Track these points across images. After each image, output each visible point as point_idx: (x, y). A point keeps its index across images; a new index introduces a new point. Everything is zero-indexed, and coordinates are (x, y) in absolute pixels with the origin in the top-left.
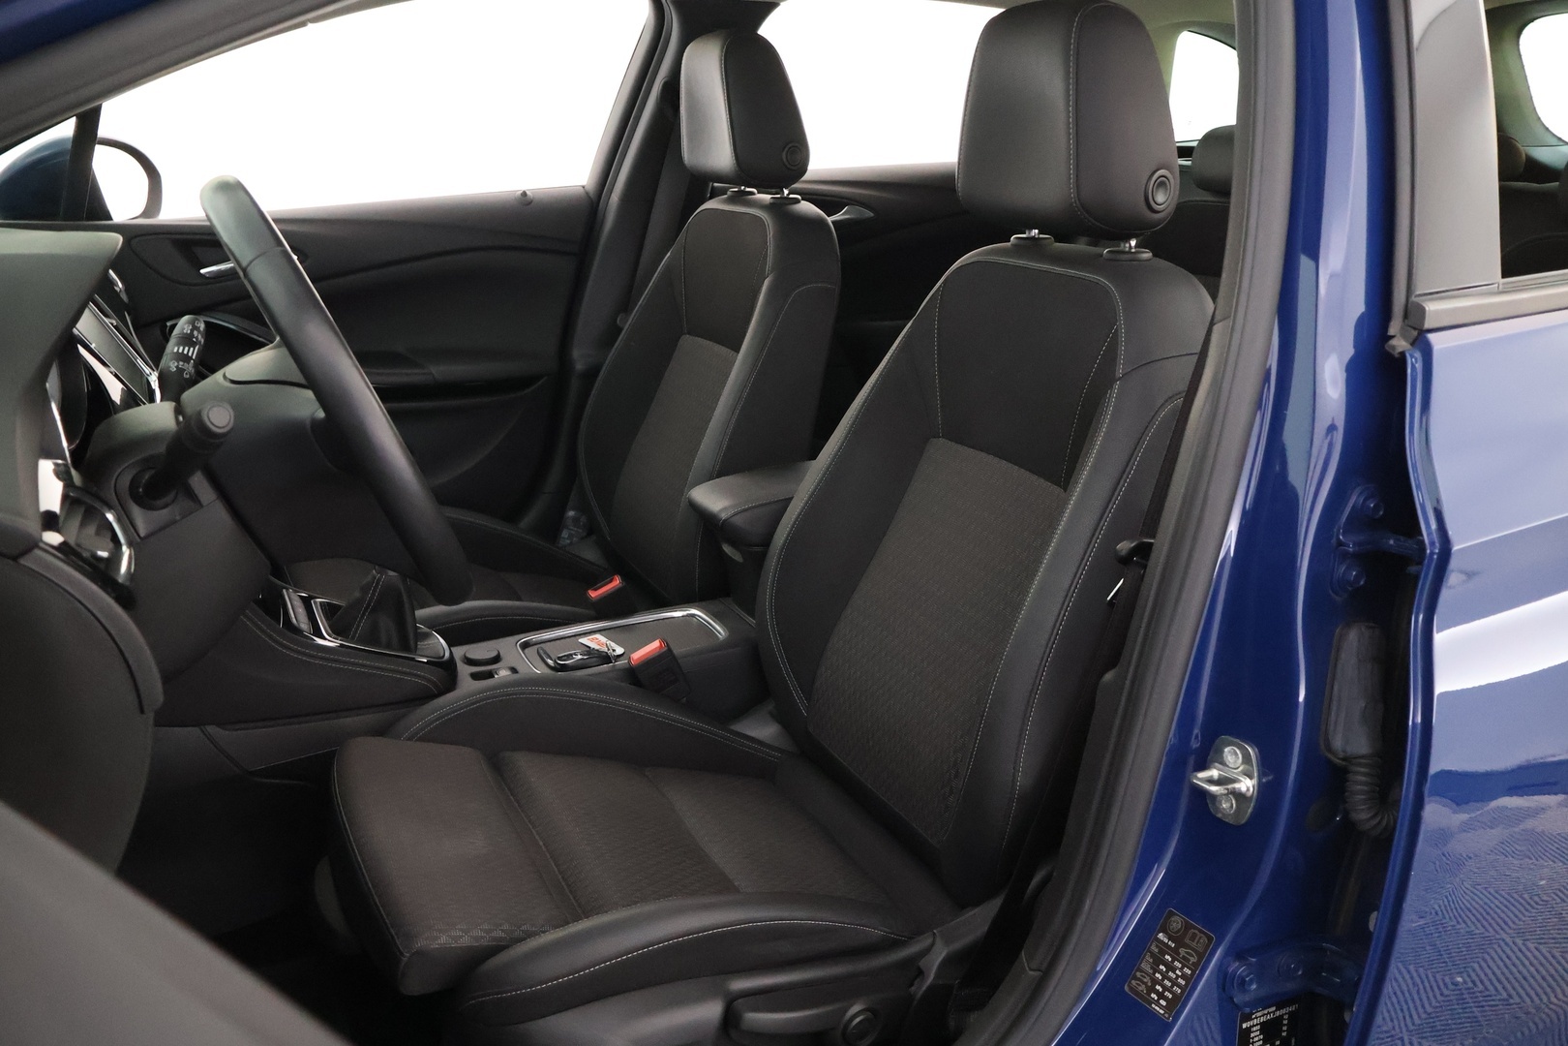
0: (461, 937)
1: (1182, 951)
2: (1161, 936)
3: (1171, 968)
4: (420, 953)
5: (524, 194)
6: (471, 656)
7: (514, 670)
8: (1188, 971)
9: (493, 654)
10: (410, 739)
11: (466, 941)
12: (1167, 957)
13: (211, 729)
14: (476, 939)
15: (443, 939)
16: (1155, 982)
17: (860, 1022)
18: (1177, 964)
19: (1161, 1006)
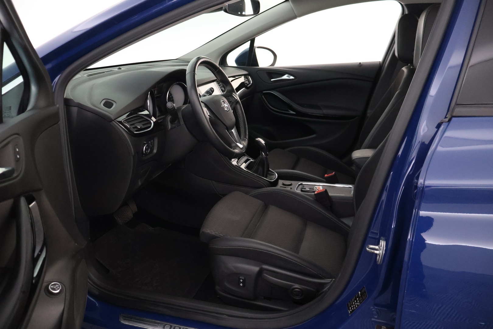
0: (213, 232)
1: (361, 298)
2: (359, 292)
3: (357, 302)
4: (203, 232)
5: (360, 63)
6: (284, 183)
7: (291, 188)
8: (359, 304)
9: (290, 184)
10: (250, 195)
11: (213, 233)
12: (358, 299)
13: (214, 182)
14: (216, 234)
15: (209, 231)
16: (353, 305)
17: (297, 291)
18: (358, 301)
19: (350, 311)
